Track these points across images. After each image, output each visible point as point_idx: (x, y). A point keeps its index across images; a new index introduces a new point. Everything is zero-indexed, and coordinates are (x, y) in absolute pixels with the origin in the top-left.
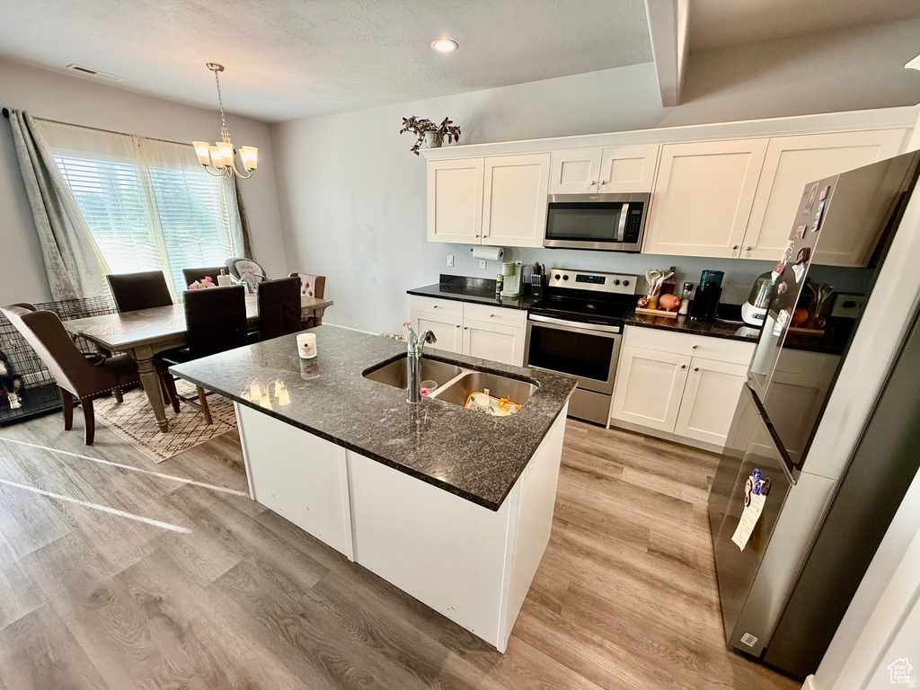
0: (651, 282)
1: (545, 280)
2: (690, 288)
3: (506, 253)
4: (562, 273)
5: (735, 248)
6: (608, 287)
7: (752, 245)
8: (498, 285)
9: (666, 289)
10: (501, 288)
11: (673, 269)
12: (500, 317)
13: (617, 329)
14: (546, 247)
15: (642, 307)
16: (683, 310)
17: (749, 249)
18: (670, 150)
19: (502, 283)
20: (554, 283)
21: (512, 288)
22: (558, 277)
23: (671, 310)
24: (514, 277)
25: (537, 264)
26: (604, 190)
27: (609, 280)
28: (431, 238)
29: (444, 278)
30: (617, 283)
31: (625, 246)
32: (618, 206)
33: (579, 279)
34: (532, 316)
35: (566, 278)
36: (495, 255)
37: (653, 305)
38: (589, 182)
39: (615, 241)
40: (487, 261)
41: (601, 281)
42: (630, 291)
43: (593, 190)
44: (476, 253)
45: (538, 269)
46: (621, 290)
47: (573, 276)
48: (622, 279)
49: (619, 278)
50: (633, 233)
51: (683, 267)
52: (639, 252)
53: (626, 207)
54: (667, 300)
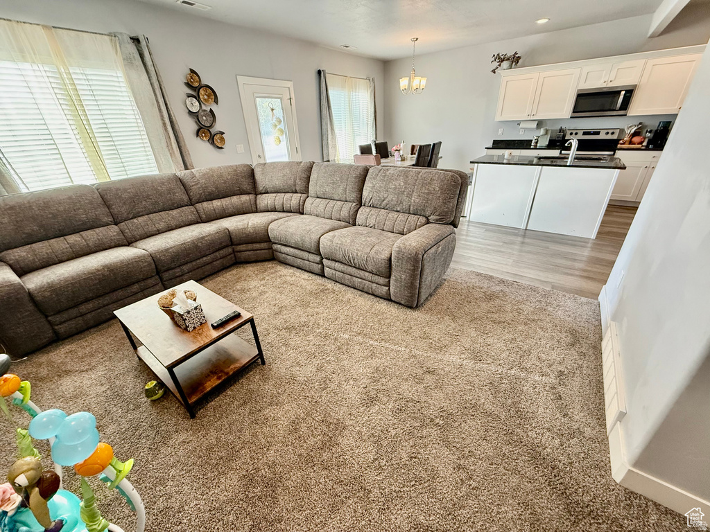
0: (628, 131)
1: (563, 136)
2: (650, 132)
3: (540, 124)
4: (574, 132)
5: (680, 108)
6: (602, 136)
8: (534, 141)
9: (636, 134)
10: (536, 143)
11: (640, 123)
13: (612, 153)
14: (571, 118)
15: (622, 144)
16: (645, 143)
18: (651, 62)
19: (537, 141)
20: (568, 137)
21: (544, 142)
22: (571, 134)
24: (546, 136)
25: (562, 128)
26: (610, 85)
27: (603, 133)
28: (498, 119)
29: (495, 142)
30: (607, 133)
31: (619, 113)
32: (620, 91)
33: (585, 134)
34: (563, 152)
35: (576, 134)
36: (534, 125)
37: (628, 143)
38: (602, 81)
39: (614, 110)
40: (525, 129)
41: (598, 133)
42: (615, 137)
43: (604, 85)
44: (522, 125)
45: (562, 130)
46: (609, 137)
47: (580, 133)
48: (610, 131)
50: (625, 105)
51: (647, 121)
52: (626, 115)
53: (623, 93)
54: (636, 139)
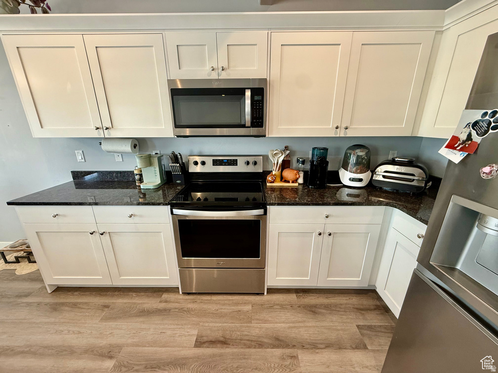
0: (274, 161)
1: (184, 167)
2: (303, 162)
3: (139, 144)
4: (199, 159)
5: (337, 128)
6: (241, 168)
7: (348, 125)
8: (137, 177)
9: (285, 165)
10: (141, 180)
11: (287, 148)
12: (141, 216)
13: (262, 211)
14: (178, 136)
16: (301, 181)
17: (346, 128)
18: (277, 38)
19: (141, 175)
20: (193, 169)
21: (152, 179)
22: (196, 163)
23: (293, 182)
24: (152, 168)
25: (173, 153)
26: (224, 76)
27: (241, 161)
28: (37, 132)
29: (76, 175)
30: (248, 163)
31: (254, 131)
32: (241, 92)
33: (216, 163)
34: (176, 211)
35: (203, 163)
36: (127, 147)
37: (278, 179)
38: (208, 68)
39: (244, 126)
40: (123, 154)
41: (234, 163)
42: (259, 169)
43: (214, 76)
44: (106, 146)
45: (175, 158)
46: (250, 169)
47: (209, 161)
48: (251, 160)
49: (249, 159)
50: (258, 119)
51: (294, 146)
52: (265, 136)
53: (248, 93)
54: (288, 174)
